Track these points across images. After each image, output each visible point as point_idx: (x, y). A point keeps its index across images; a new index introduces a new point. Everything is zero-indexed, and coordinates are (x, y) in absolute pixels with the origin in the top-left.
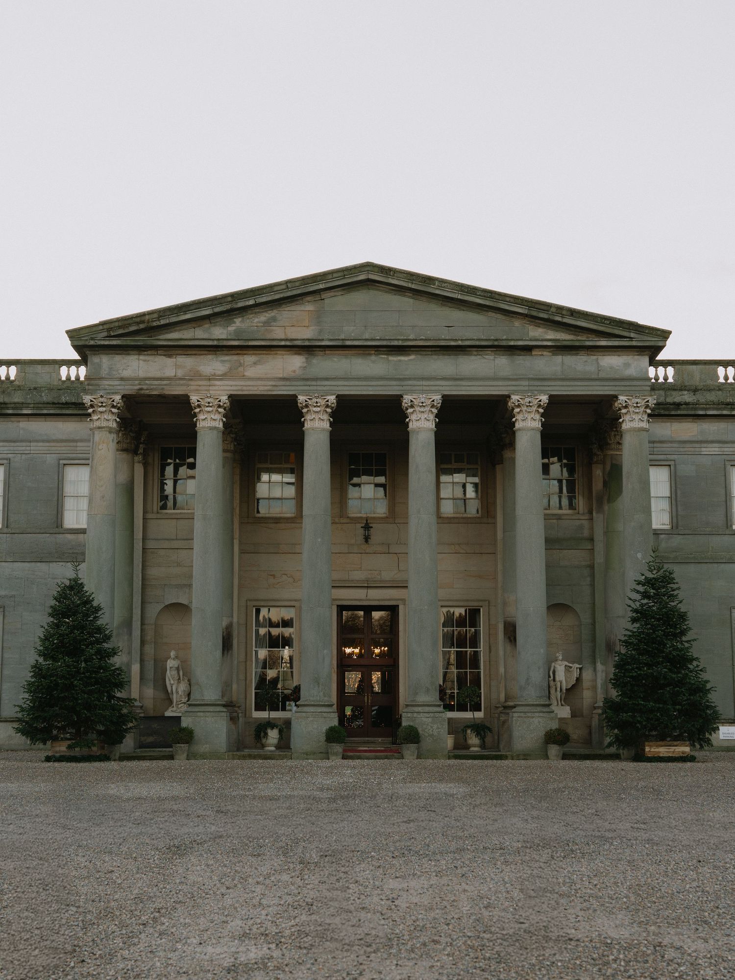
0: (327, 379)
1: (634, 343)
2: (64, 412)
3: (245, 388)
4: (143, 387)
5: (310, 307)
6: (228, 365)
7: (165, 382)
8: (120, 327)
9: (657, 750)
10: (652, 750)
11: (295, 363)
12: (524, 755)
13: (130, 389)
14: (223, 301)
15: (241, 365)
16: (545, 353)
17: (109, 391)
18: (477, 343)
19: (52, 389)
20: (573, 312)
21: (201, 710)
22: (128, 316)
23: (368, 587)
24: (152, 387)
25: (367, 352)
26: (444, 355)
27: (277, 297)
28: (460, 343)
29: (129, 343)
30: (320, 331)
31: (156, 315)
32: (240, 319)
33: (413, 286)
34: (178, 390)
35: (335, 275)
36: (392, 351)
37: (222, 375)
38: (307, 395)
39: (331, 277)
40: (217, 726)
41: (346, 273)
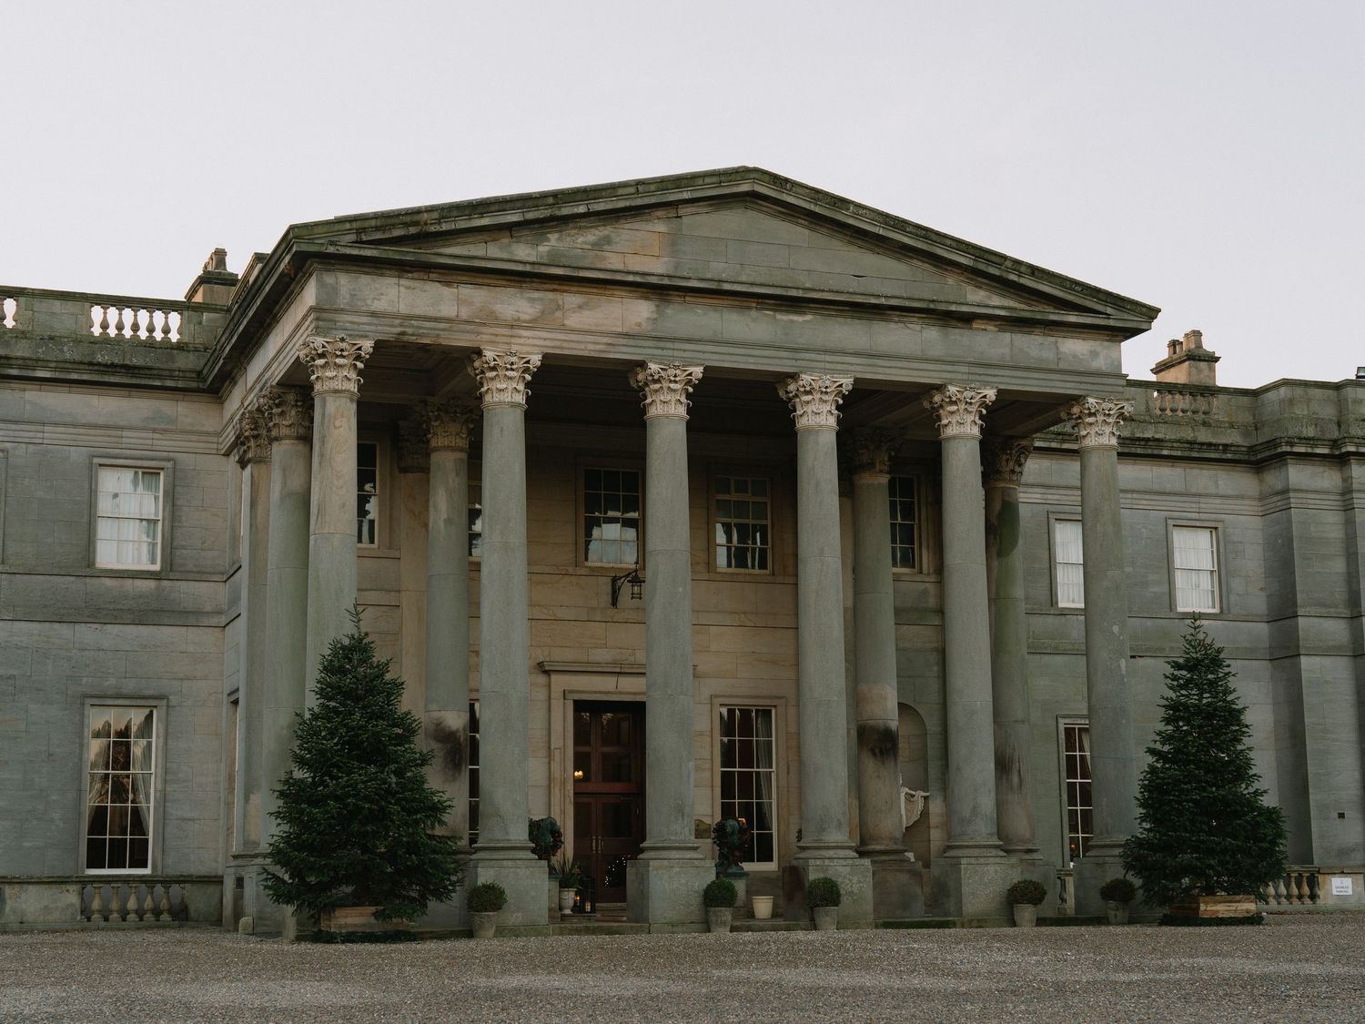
0: (689, 341)
1: (1112, 323)
2: (106, 379)
3: (565, 345)
4: (407, 330)
5: (661, 227)
6: (539, 307)
7: (442, 325)
8: (377, 229)
9: (1214, 908)
10: (1209, 908)
11: (640, 311)
12: (979, 921)
13: (388, 331)
14: (540, 202)
15: (558, 308)
16: (989, 327)
17: (351, 332)
18: (907, 304)
19: (81, 341)
20: (1035, 271)
21: (506, 857)
22: (393, 211)
23: (619, 673)
24: (421, 331)
25: (745, 304)
26: (853, 317)
27: (621, 204)
28: (883, 301)
29: (391, 255)
30: (677, 266)
31: (435, 215)
32: (556, 235)
33: (817, 209)
34: (461, 340)
35: (708, 180)
36: (781, 305)
37: (529, 322)
38: (661, 364)
39: (701, 182)
40: (534, 881)
41: (723, 178)
